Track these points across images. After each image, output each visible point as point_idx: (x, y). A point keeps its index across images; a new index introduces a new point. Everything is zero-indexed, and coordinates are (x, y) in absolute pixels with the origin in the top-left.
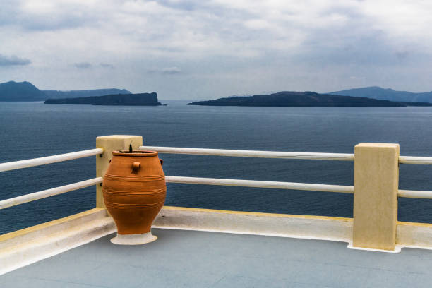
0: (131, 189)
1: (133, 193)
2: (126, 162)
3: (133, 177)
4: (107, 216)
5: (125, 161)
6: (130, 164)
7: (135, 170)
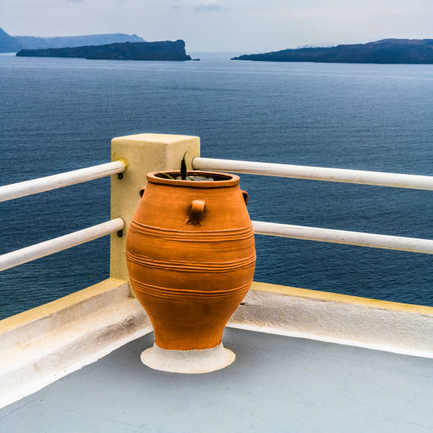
0: (185, 257)
1: (190, 265)
2: (176, 199)
3: (191, 231)
4: (130, 296)
5: (174, 196)
6: (185, 203)
7: (196, 217)
